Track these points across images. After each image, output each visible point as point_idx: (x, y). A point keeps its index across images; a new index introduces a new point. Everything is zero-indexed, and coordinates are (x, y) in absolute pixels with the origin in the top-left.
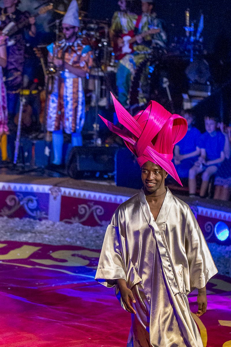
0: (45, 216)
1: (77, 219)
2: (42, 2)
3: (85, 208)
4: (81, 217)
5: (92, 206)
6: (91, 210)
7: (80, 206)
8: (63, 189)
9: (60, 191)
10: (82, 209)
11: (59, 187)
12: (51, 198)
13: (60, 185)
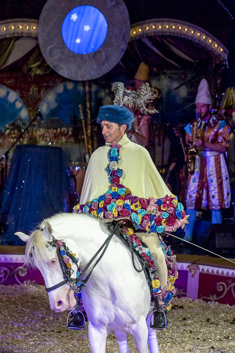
0: (183, 293)
1: (215, 296)
2: (182, 82)
3: (222, 285)
4: (219, 294)
5: (230, 284)
6: (229, 287)
7: (218, 284)
8: (201, 267)
9: (199, 269)
10: (220, 286)
11: (198, 264)
12: (190, 275)
13: (198, 263)
